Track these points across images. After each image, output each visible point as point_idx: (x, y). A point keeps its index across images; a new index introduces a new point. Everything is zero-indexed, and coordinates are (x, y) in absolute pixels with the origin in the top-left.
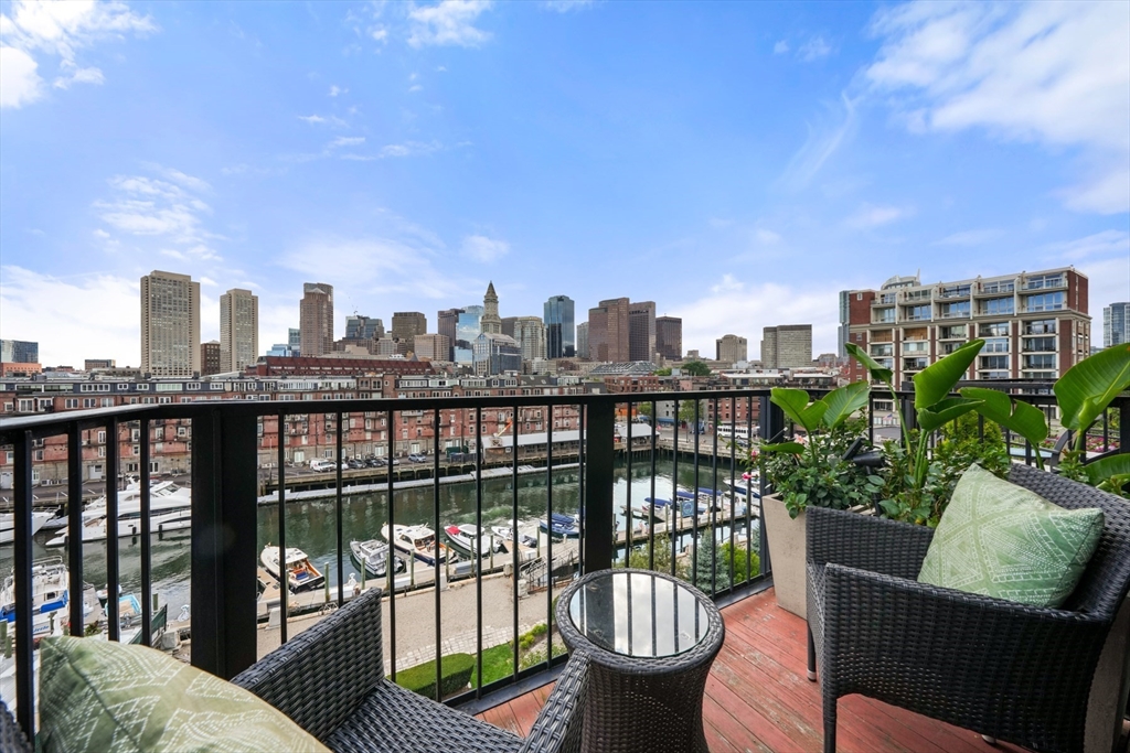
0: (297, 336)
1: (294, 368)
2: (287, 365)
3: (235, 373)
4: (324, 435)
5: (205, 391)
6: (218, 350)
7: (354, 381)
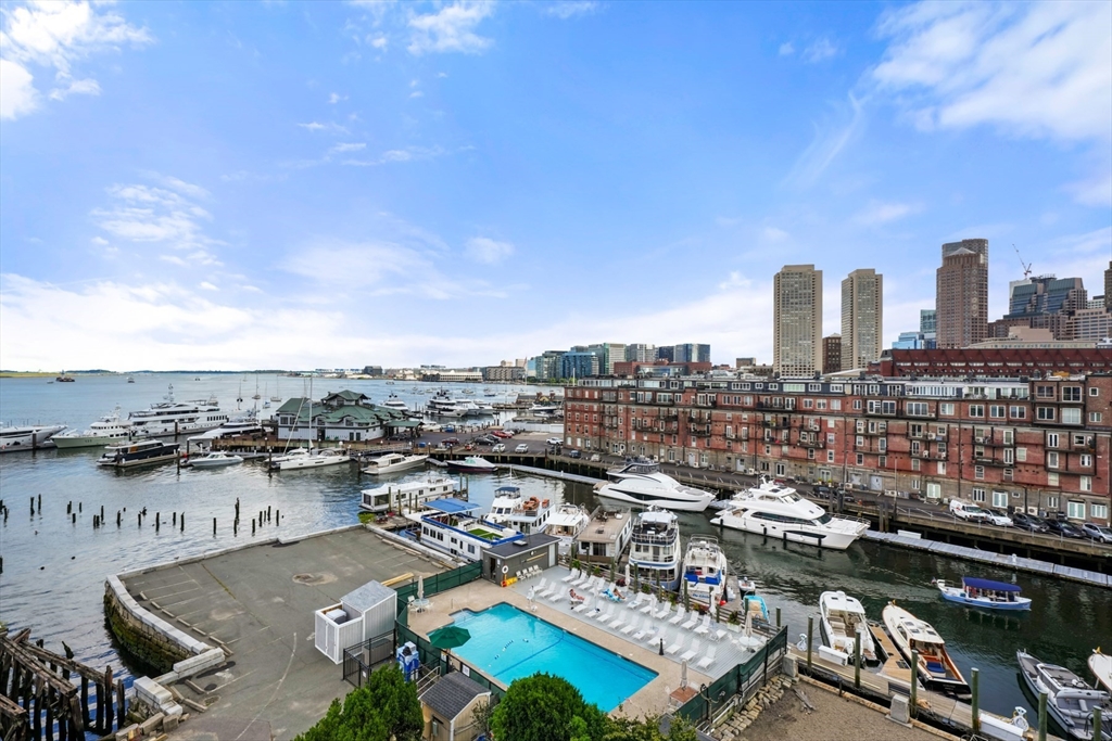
0: (932, 320)
1: (927, 364)
2: (919, 361)
3: (856, 371)
4: (971, 465)
5: (826, 392)
6: (839, 344)
7: (1027, 386)
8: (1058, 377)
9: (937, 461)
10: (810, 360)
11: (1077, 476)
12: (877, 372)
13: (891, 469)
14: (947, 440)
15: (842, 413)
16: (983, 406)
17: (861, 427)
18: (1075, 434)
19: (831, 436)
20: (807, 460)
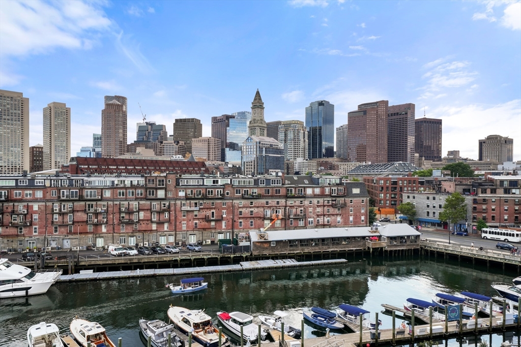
0: (99, 140)
1: (97, 167)
2: (92, 165)
3: (53, 171)
4: (119, 225)
5: (31, 186)
6: (42, 152)
7: (143, 179)
8: (156, 174)
9: (101, 224)
10: (20, 162)
11: (163, 223)
12: (67, 171)
13: (75, 233)
14: (107, 212)
15: (44, 200)
16: (124, 191)
17: (56, 207)
18: (162, 203)
19: (36, 216)
20: (17, 236)
